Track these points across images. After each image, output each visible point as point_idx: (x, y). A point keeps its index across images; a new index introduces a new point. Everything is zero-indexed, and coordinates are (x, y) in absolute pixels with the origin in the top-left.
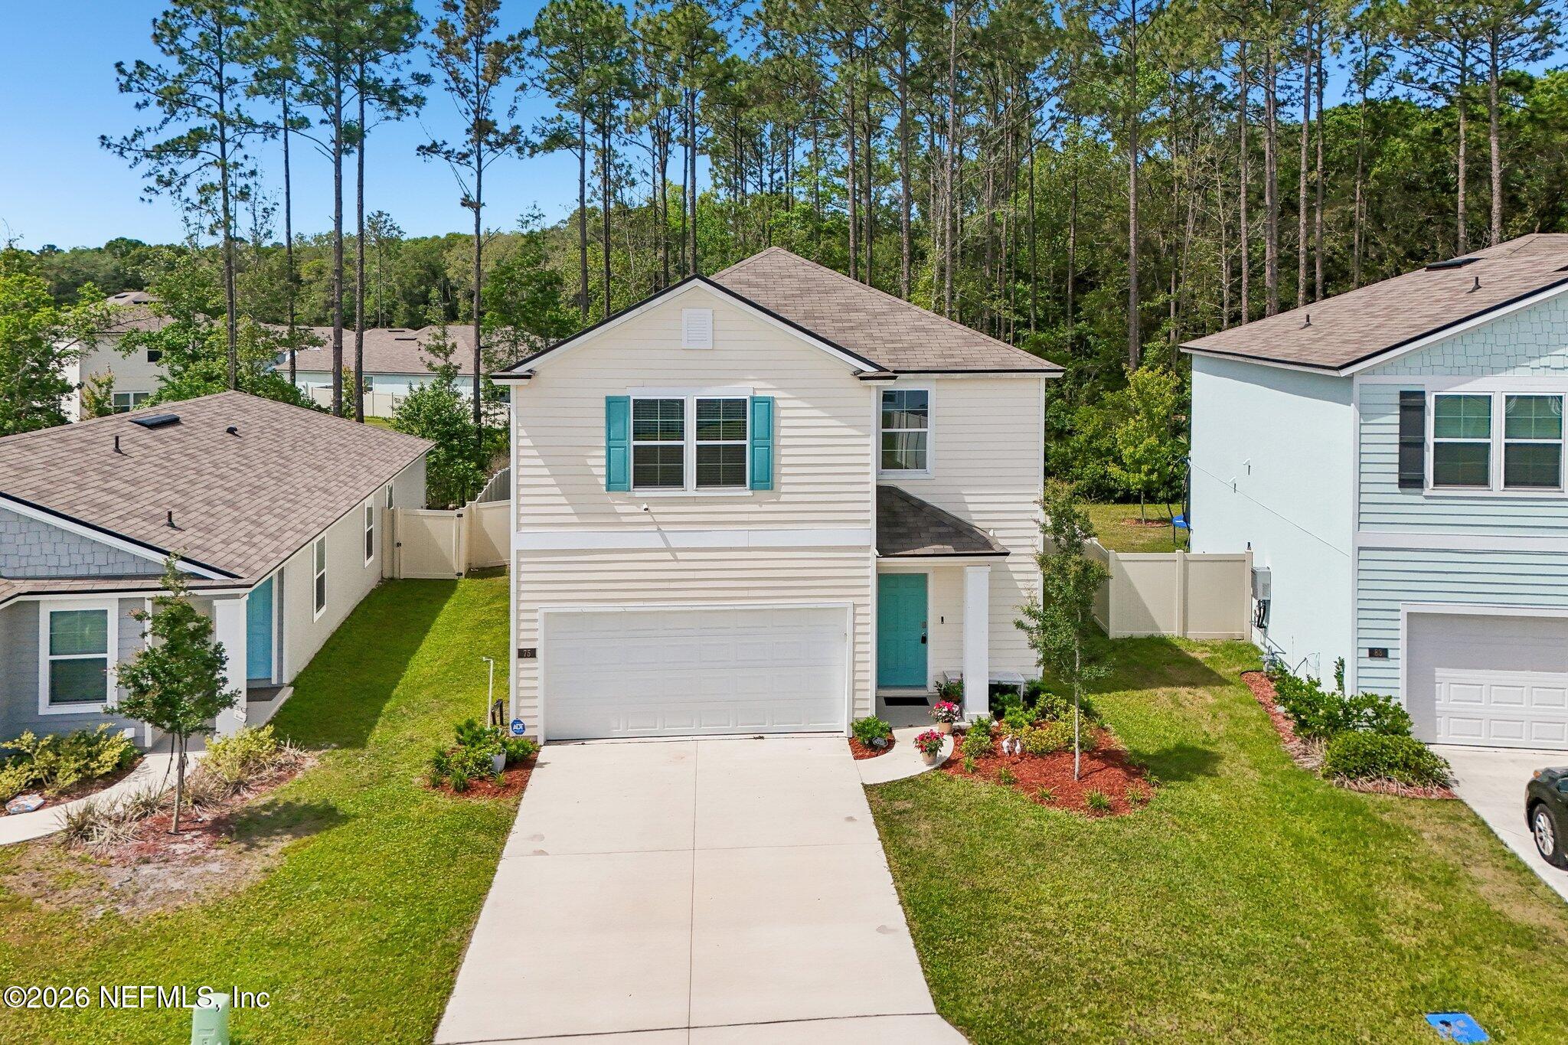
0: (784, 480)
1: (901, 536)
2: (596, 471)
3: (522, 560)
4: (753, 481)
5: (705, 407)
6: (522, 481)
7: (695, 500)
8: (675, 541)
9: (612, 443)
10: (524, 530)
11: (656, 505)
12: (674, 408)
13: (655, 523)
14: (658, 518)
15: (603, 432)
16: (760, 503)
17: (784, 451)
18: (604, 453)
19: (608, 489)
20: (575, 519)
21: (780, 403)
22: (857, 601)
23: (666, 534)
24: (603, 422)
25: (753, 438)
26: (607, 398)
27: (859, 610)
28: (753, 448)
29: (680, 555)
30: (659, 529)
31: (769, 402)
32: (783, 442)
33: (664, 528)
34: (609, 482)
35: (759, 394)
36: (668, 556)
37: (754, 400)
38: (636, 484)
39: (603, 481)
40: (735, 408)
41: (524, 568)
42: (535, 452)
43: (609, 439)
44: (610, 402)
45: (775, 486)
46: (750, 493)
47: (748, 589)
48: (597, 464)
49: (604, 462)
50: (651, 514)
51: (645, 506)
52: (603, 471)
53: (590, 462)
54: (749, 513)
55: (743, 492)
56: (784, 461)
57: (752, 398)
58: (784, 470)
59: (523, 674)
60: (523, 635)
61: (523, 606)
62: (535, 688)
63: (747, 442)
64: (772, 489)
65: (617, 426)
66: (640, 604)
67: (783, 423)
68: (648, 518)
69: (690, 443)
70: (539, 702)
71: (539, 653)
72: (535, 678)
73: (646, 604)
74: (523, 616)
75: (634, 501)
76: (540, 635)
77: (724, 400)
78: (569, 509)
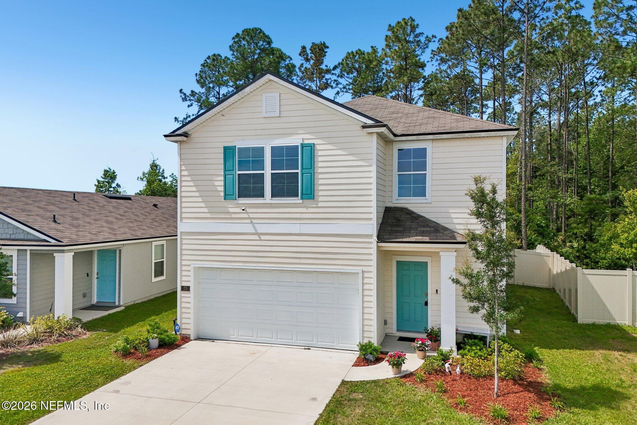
0: (321, 193)
1: (397, 231)
2: (219, 189)
3: (183, 237)
4: (302, 194)
5: (276, 150)
6: (183, 194)
7: (271, 206)
8: (261, 229)
9: (227, 173)
10: (184, 221)
12: (260, 151)
13: (249, 218)
14: (251, 216)
15: (222, 167)
16: (307, 207)
17: (321, 176)
18: (222, 178)
19: (225, 199)
20: (208, 215)
21: (318, 147)
22: (365, 269)
23: (255, 224)
24: (222, 161)
25: (302, 169)
26: (224, 147)
27: (366, 275)
28: (302, 174)
29: (263, 237)
30: (252, 222)
31: (312, 147)
32: (320, 170)
35: (306, 142)
36: (256, 237)
37: (303, 146)
39: (222, 194)
40: (292, 150)
41: (184, 242)
42: (189, 179)
43: (225, 170)
44: (226, 150)
45: (315, 197)
46: (301, 201)
48: (219, 184)
49: (222, 183)
50: (247, 213)
51: (243, 208)
52: (222, 189)
53: (216, 183)
54: (300, 213)
55: (297, 200)
56: (321, 182)
57: (302, 144)
58: (321, 188)
59: (184, 300)
60: (184, 278)
61: (184, 263)
62: (189, 308)
63: (299, 171)
64: (314, 199)
65: (229, 163)
66: (242, 264)
67: (320, 159)
68: (245, 216)
69: (268, 172)
70: (191, 316)
71: (191, 289)
72: (189, 303)
73: (245, 264)
74: (184, 268)
75: (238, 205)
76: (191, 279)
77: (286, 146)
78: (206, 210)
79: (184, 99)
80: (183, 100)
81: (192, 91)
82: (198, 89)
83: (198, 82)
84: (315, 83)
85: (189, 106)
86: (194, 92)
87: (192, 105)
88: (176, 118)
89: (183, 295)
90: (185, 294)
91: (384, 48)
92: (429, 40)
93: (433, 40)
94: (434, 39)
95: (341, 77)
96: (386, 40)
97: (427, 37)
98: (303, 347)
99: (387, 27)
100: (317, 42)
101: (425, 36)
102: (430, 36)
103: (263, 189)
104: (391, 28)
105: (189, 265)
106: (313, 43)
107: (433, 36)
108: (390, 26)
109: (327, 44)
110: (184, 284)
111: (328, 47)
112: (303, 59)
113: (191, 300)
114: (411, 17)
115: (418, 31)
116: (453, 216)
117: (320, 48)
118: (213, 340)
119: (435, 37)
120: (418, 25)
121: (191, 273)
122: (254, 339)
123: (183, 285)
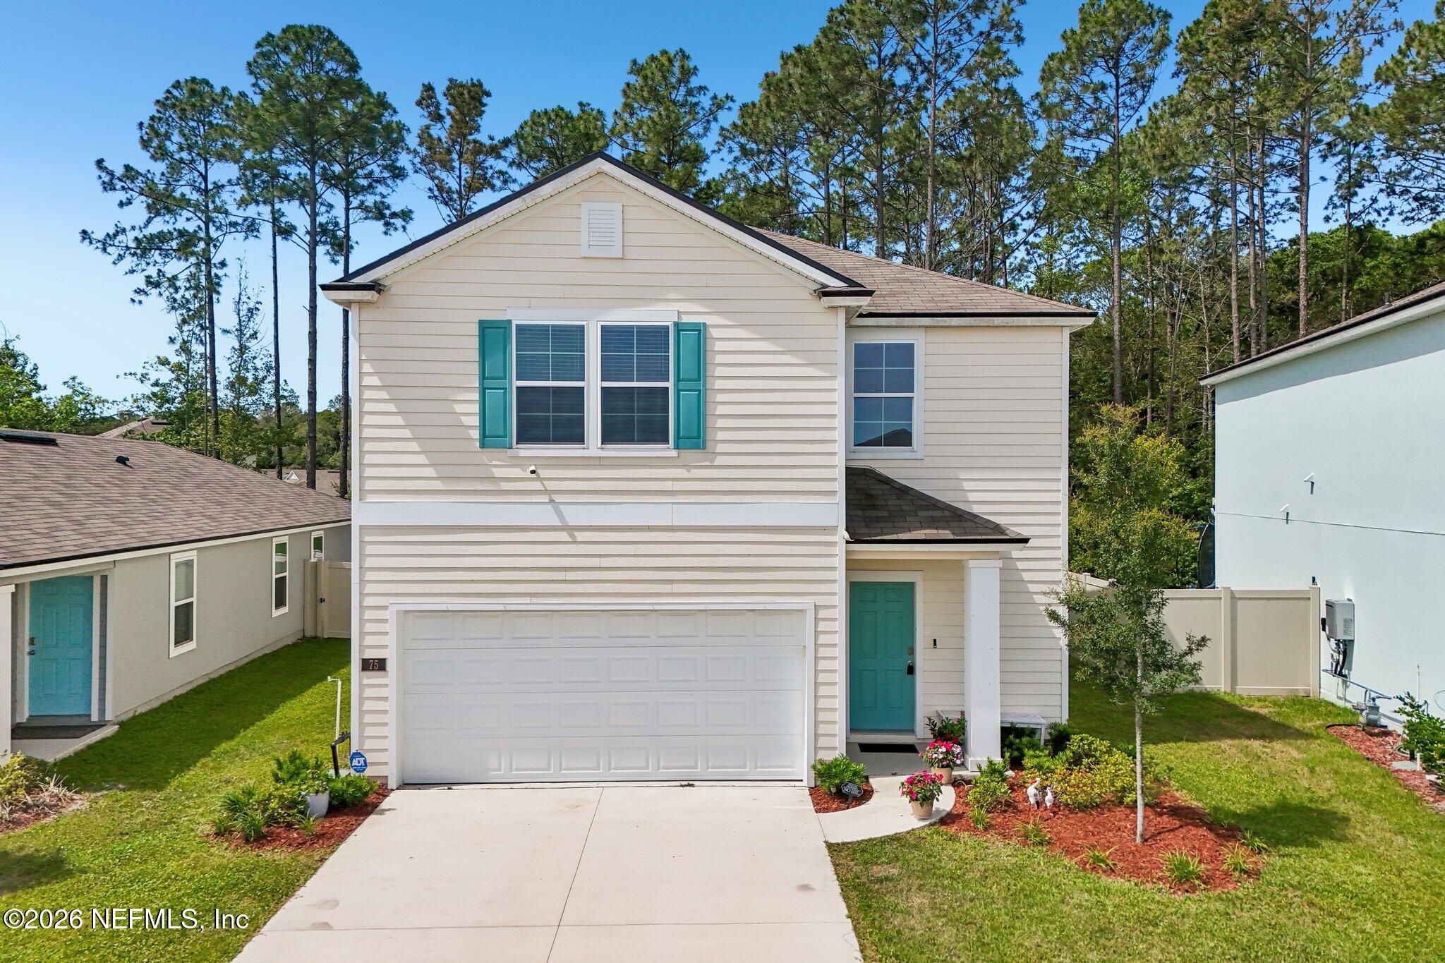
0: (721, 436)
1: (879, 519)
2: (467, 421)
3: (367, 539)
4: (678, 437)
5: (611, 336)
6: (367, 433)
7: (599, 462)
8: (575, 516)
9: (488, 383)
10: (370, 498)
11: (546, 466)
12: (572, 336)
13: (546, 492)
14: (551, 486)
15: (476, 369)
16: (688, 467)
17: (720, 397)
18: (476, 396)
19: (483, 446)
20: (438, 485)
21: (714, 333)
22: (821, 601)
23: (561, 507)
24: (475, 356)
25: (678, 380)
26: (481, 322)
27: (822, 614)
28: (678, 392)
29: (580, 536)
30: (552, 501)
31: (699, 331)
32: (719, 384)
33: (557, 498)
34: (484, 435)
35: (686, 319)
36: (564, 536)
37: (679, 327)
38: (520, 440)
39: (476, 434)
40: (654, 337)
41: (369, 550)
42: (383, 395)
43: (483, 377)
44: (486, 328)
45: (709, 444)
46: (674, 453)
47: (671, 582)
48: (468, 410)
49: (476, 408)
50: (539, 479)
51: (533, 468)
52: (476, 421)
53: (459, 408)
54: (673, 479)
55: (665, 451)
56: (720, 410)
57: (676, 324)
58: (720, 423)
59: (368, 693)
60: (369, 640)
61: (368, 601)
62: (385, 712)
63: (670, 384)
64: (704, 448)
65: (494, 362)
66: (527, 600)
67: (719, 359)
68: (536, 486)
69: (593, 385)
70: (391, 731)
71: (390, 665)
72: (385, 699)
73: (535, 600)
74: (369, 615)
75: (518, 462)
76: (390, 640)
77: (638, 327)
78: (431, 472)
79: (109, 186)
80: (105, 189)
81: (128, 168)
82: (143, 162)
83: (145, 144)
84: (457, 173)
85: (121, 204)
86: (132, 169)
87: (129, 202)
88: (84, 232)
89: (366, 681)
90: (373, 678)
91: (619, 111)
92: (718, 104)
93: (726, 106)
94: (730, 104)
95: (519, 166)
96: (625, 93)
97: (715, 97)
98: (678, 783)
99: (628, 67)
100: (463, 78)
101: (710, 94)
102: (721, 95)
103: (580, 422)
104: (636, 68)
105: (385, 608)
106: (451, 80)
107: (727, 97)
108: (635, 62)
109: (486, 87)
110: (369, 654)
111: (488, 94)
112: (426, 114)
113: (391, 692)
114: (681, 50)
115: (695, 82)
116: (967, 485)
117: (473, 93)
118: (449, 785)
119: (732, 100)
120: (695, 68)
121: (391, 627)
122: (551, 774)
123: (365, 657)
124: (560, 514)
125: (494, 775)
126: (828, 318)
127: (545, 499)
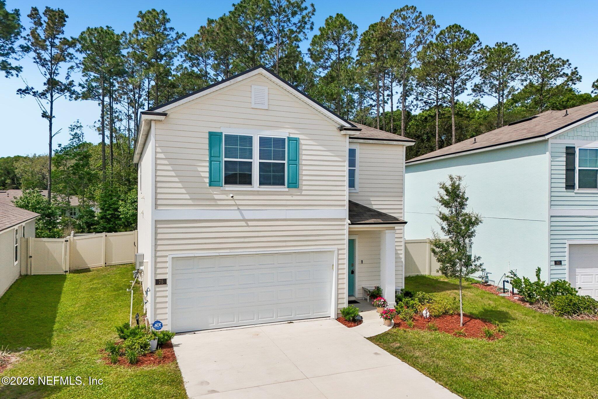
3: (158, 226)
4: (289, 183)
5: (263, 141)
6: (159, 179)
7: (258, 193)
8: (248, 215)
9: (213, 159)
10: (160, 208)
12: (248, 140)
13: (236, 205)
14: (238, 202)
15: (207, 152)
16: (292, 195)
17: (304, 168)
18: (207, 164)
19: (210, 185)
20: (190, 202)
21: (302, 142)
22: (340, 247)
23: (242, 211)
24: (207, 147)
25: (289, 160)
26: (210, 133)
27: (340, 252)
28: (289, 165)
29: (250, 223)
30: (239, 209)
31: (297, 140)
32: (304, 162)
33: (241, 208)
34: (210, 181)
35: (292, 136)
36: (243, 223)
37: (289, 139)
38: (226, 183)
39: (207, 180)
40: (280, 142)
41: (159, 231)
42: (166, 162)
43: (211, 156)
44: (212, 135)
46: (287, 190)
47: (286, 241)
48: (204, 170)
49: (207, 169)
50: (234, 200)
51: (231, 195)
52: (207, 175)
54: (286, 200)
55: (284, 189)
56: (304, 173)
58: (304, 178)
60: (159, 271)
61: (159, 254)
62: (166, 302)
63: (286, 162)
64: (298, 188)
65: (215, 150)
66: (228, 251)
67: (304, 152)
68: (232, 202)
69: (256, 161)
70: (168, 311)
71: (168, 281)
72: (166, 297)
73: (232, 251)
74: (159, 260)
75: (226, 193)
76: (169, 271)
77: (273, 138)
78: (187, 196)
84: (50, 52)
90: (160, 288)
92: (179, 36)
95: (81, 52)
96: (135, 25)
97: (177, 33)
98: (287, 322)
99: (137, 14)
101: (175, 31)
102: (180, 33)
103: (250, 176)
104: (142, 15)
105: (167, 256)
106: (47, 7)
107: (183, 34)
108: (141, 12)
109: (66, 13)
110: (159, 277)
111: (67, 17)
113: (169, 293)
114: (163, 11)
115: (168, 25)
117: (60, 15)
118: (194, 332)
119: (185, 35)
120: (169, 19)
121: (169, 265)
123: (157, 279)
124: (242, 214)
125: (211, 326)
126: (343, 139)
127: (236, 208)
